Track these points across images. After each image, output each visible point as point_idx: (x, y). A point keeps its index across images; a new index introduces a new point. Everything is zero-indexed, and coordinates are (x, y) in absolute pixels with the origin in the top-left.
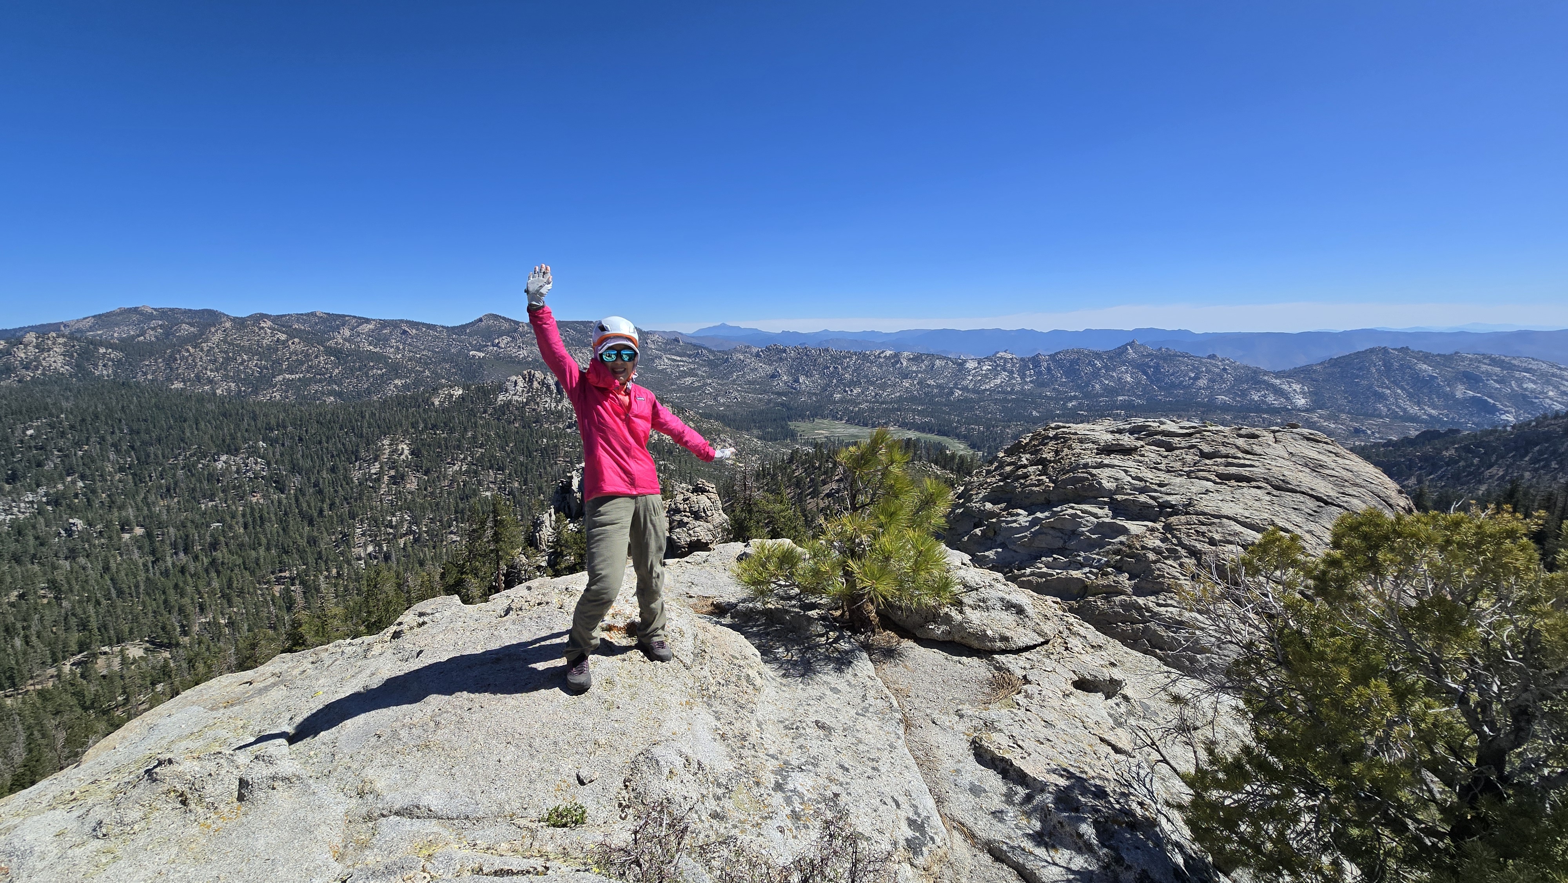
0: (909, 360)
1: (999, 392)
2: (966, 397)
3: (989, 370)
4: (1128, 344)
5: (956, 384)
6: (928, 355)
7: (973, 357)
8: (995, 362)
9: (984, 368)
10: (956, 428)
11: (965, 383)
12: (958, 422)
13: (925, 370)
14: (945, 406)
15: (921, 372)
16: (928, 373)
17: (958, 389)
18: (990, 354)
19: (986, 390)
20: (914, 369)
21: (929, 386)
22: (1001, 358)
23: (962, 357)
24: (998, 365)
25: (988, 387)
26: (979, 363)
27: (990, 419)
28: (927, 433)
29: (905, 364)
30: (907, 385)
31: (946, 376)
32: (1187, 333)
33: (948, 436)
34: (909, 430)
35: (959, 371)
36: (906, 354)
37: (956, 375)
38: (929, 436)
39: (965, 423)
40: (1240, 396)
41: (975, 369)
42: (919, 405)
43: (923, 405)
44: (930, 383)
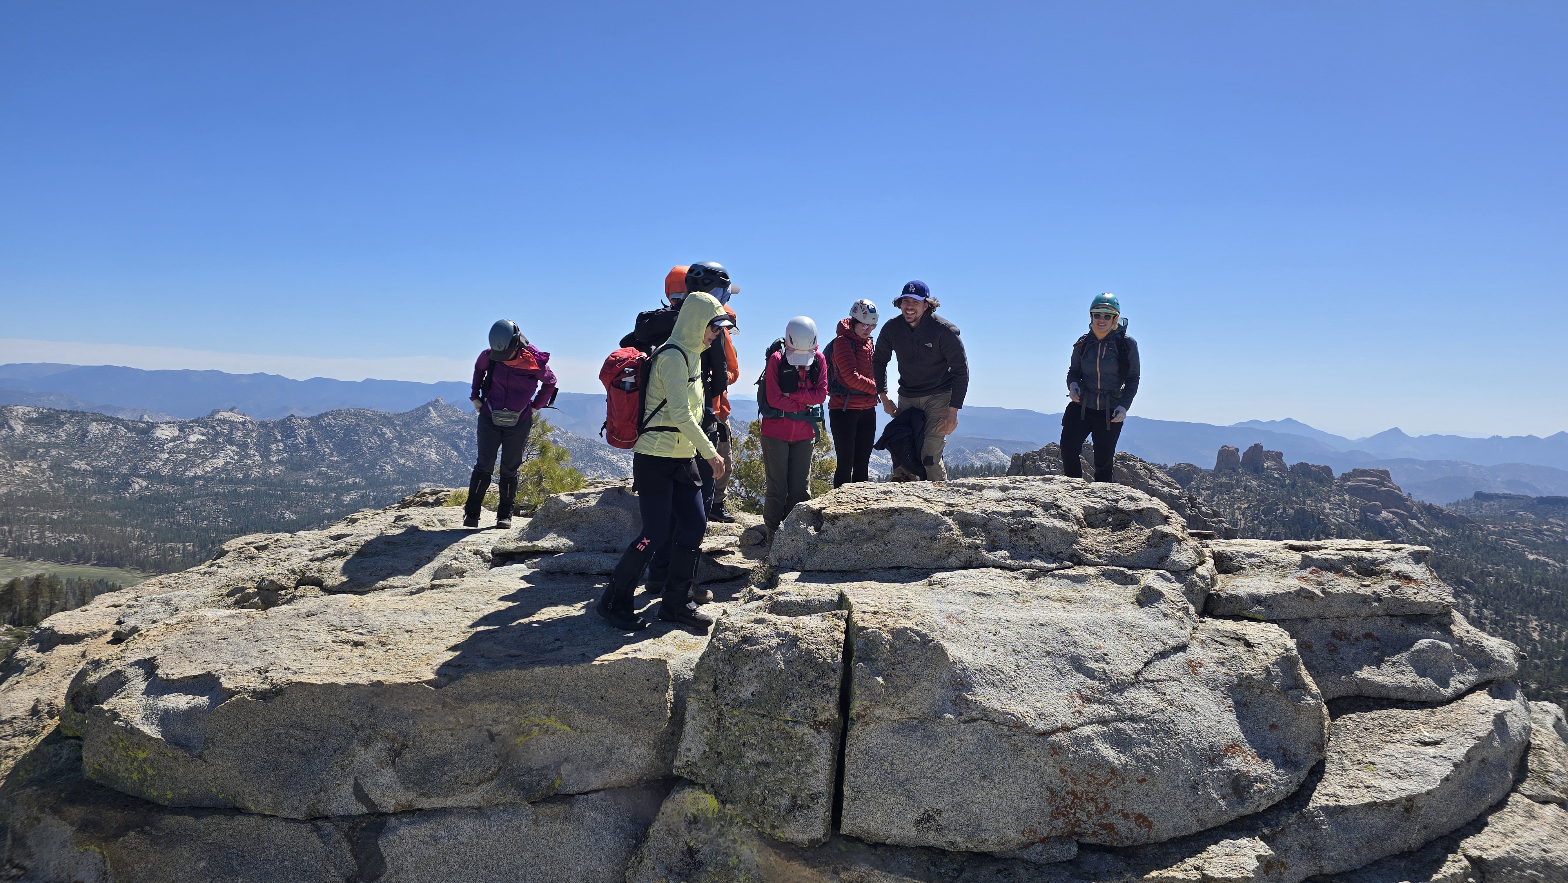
0: (29, 421)
1: (221, 481)
2: (157, 491)
3: (201, 442)
4: (429, 404)
5: (135, 468)
6: (73, 413)
7: (168, 419)
8: (213, 428)
9: (193, 438)
10: (138, 549)
11: (152, 465)
12: (141, 537)
13: (66, 443)
14: (113, 509)
15: (56, 446)
16: (73, 448)
17: (140, 476)
18: (203, 414)
19: (196, 477)
20: (42, 438)
21: (76, 472)
22: (224, 421)
23: (146, 418)
24: (217, 434)
25: (200, 472)
26: (181, 430)
27: (206, 530)
28: (77, 562)
29: (19, 429)
30: (25, 471)
31: (114, 454)
33: (119, 565)
34: (31, 560)
35: (142, 443)
36: (20, 410)
37: (135, 452)
38: (78, 569)
39: (155, 539)
41: (174, 439)
42: (53, 508)
43: (62, 508)
44: (77, 467)
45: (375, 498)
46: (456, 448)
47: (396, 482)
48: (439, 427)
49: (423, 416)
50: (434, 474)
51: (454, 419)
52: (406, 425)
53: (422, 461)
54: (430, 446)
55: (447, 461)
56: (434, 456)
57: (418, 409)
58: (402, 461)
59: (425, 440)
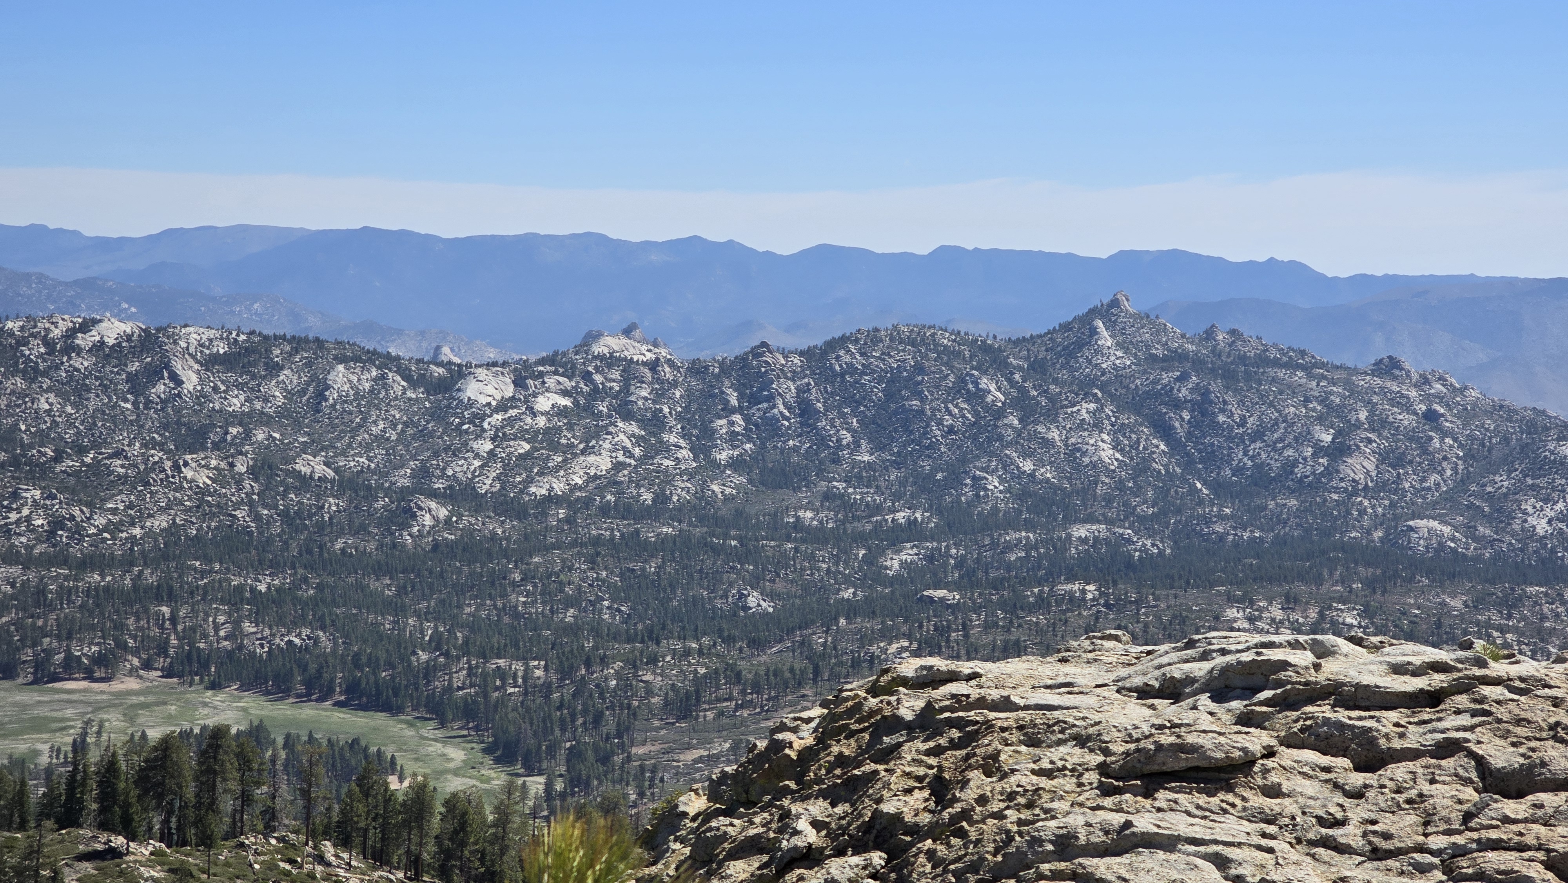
0: (210, 362)
1: (605, 510)
2: (470, 531)
3: (562, 412)
4: (1094, 312)
5: (423, 473)
6: (298, 343)
7: (492, 355)
8: (587, 377)
9: (543, 403)
11: (459, 468)
13: (284, 412)
14: (379, 570)
15: (264, 420)
16: (297, 424)
17: (433, 494)
18: (566, 343)
19: (551, 499)
20: (236, 402)
21: (304, 482)
22: (610, 361)
23: (447, 354)
24: (596, 393)
25: (559, 487)
26: (519, 383)
27: (574, 630)
28: (305, 697)
29: (191, 380)
31: (380, 439)
32: (1297, 269)
33: (391, 708)
34: (214, 686)
35: (438, 414)
36: (194, 335)
37: (423, 435)
38: (309, 712)
39: (466, 649)
40: (1488, 519)
41: (503, 406)
42: (259, 567)
43: (276, 567)
44: (306, 470)
45: (961, 563)
46: (1164, 431)
47: (1012, 522)
48: (1119, 376)
49: (1080, 345)
50: (1108, 500)
51: (1159, 351)
52: (1037, 368)
53: (1078, 468)
54: (1098, 426)
55: (1142, 468)
56: (1107, 454)
57: (1066, 327)
58: (1028, 466)
59: (1086, 409)
